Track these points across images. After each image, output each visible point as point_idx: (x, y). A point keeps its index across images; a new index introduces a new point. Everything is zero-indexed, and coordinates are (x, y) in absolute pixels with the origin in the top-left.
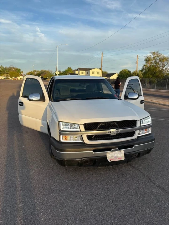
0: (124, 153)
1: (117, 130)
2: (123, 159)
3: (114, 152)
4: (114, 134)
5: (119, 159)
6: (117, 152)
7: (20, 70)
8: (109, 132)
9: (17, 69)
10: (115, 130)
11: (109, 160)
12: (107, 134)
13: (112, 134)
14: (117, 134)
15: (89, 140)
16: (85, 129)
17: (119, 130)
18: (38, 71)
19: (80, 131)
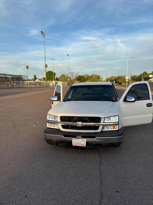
0: (86, 142)
1: (82, 123)
2: (85, 146)
3: (78, 139)
4: (80, 126)
5: (81, 145)
6: (80, 139)
7: (100, 76)
8: (76, 124)
9: (97, 76)
10: (80, 123)
11: (73, 144)
12: (74, 125)
13: (78, 125)
14: (82, 126)
15: (63, 128)
16: (61, 120)
17: (84, 123)
18: (115, 77)
19: (57, 121)
